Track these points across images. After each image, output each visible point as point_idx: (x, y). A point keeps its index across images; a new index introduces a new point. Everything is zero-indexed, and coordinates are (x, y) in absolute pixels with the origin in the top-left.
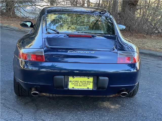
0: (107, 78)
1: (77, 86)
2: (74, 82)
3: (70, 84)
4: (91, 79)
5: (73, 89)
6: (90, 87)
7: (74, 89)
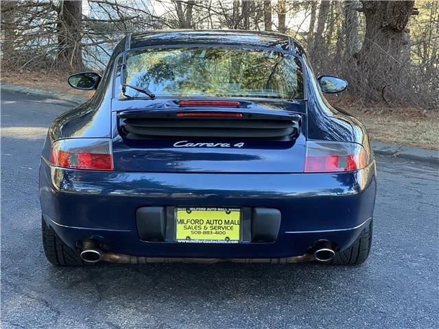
0: (277, 212)
1: (199, 233)
2: (189, 224)
3: (179, 227)
4: (235, 215)
5: (187, 241)
7: (192, 241)
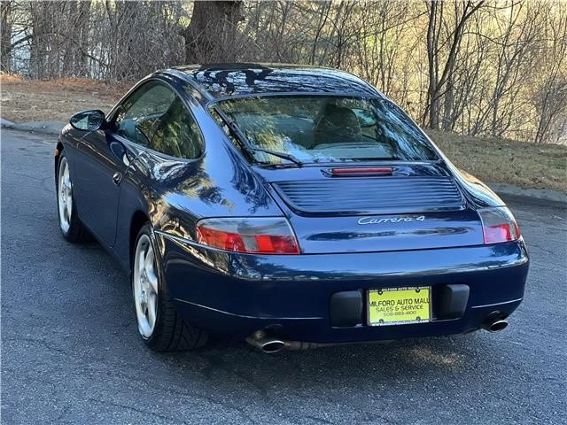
0: (466, 288)
1: (391, 314)
2: (381, 306)
3: (372, 310)
4: (425, 293)
5: (381, 325)
6: (424, 314)
7: (385, 324)
